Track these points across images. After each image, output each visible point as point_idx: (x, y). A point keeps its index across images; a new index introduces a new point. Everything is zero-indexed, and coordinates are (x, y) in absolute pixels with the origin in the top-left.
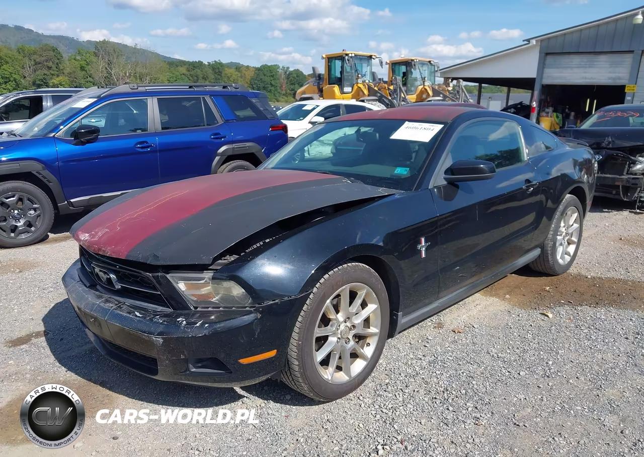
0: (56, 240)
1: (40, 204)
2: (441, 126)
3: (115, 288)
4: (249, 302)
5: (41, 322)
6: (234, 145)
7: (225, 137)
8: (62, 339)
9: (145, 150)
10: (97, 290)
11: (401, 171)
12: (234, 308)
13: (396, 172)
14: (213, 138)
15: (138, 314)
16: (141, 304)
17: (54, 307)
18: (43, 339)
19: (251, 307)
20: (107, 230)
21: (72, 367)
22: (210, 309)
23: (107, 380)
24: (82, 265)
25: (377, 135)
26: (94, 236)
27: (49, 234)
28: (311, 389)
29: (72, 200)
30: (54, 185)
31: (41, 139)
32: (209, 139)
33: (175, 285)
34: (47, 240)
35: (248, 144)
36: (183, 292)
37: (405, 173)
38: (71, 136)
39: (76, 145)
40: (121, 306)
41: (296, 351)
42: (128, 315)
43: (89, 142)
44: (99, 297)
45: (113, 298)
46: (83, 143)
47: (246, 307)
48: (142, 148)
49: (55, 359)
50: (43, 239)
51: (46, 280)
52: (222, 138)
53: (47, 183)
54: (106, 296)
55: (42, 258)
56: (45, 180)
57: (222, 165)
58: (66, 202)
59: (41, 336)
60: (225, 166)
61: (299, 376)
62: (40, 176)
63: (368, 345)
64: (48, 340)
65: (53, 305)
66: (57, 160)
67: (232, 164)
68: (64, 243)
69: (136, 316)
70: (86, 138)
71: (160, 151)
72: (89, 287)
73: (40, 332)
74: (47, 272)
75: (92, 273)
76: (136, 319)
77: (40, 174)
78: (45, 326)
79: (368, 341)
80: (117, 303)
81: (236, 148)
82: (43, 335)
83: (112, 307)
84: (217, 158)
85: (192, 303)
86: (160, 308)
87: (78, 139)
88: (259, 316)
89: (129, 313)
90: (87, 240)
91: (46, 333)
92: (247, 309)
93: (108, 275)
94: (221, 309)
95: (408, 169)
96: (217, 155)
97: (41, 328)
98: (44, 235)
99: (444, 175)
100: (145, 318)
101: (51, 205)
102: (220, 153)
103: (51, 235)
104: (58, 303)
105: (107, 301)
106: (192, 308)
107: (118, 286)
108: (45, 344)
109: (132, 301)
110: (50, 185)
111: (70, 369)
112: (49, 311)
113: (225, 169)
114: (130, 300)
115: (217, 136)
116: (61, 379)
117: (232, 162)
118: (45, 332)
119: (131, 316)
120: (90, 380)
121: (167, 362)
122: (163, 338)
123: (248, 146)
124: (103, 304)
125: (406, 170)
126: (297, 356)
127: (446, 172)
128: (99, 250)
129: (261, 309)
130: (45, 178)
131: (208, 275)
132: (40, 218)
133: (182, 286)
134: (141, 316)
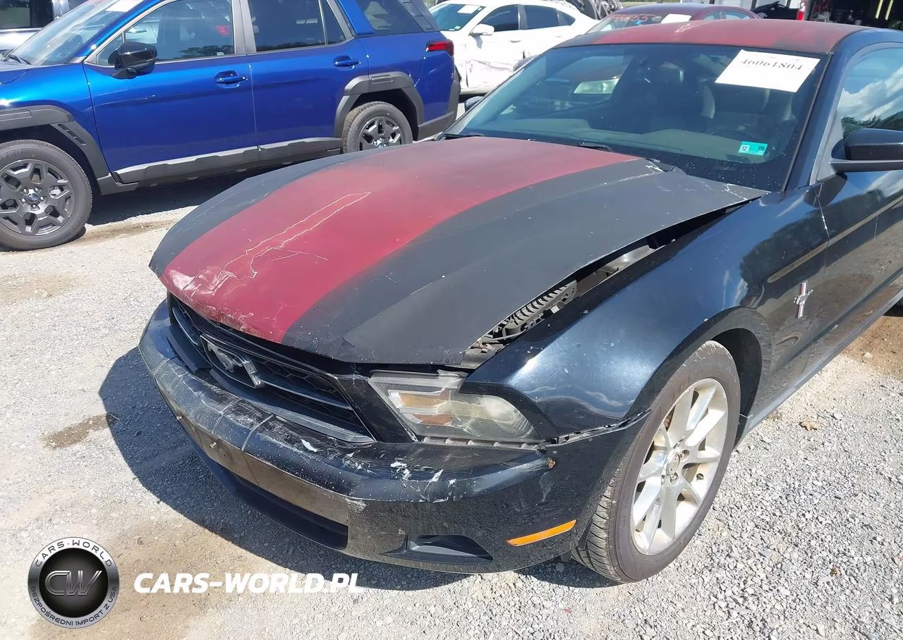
0: (98, 236)
1: (69, 179)
2: (816, 61)
3: (253, 384)
4: (528, 433)
5: (98, 397)
6: (371, 77)
7: (357, 63)
8: (139, 433)
9: (232, 86)
10: (213, 382)
11: (752, 150)
12: (496, 445)
13: (741, 151)
14: (339, 66)
15: (307, 445)
16: (308, 423)
17: (115, 366)
18: (107, 431)
19: (529, 444)
20: (231, 275)
21: (165, 492)
22: (448, 442)
23: (231, 523)
24: (173, 320)
25: (681, 73)
26: (205, 285)
27: (86, 226)
28: (621, 573)
29: (119, 172)
30: (88, 146)
31: (62, 67)
32: (334, 67)
33: (383, 396)
34: (84, 236)
35: (393, 75)
36: (398, 409)
37: (761, 153)
38: (110, 62)
39: (118, 77)
40: (271, 424)
41: (606, 515)
42: (289, 446)
43: (140, 72)
44: (221, 399)
45: (249, 403)
46: (131, 75)
47: (520, 444)
48: (227, 83)
49: (134, 476)
50: (77, 235)
51: (94, 312)
52: (352, 65)
53: (76, 142)
54: (235, 398)
55: (80, 271)
56: (73, 139)
57: (352, 109)
58: (110, 175)
59: (104, 428)
60: (356, 110)
61: (605, 554)
62: (65, 132)
63: (700, 477)
64: (116, 435)
65: (113, 362)
66: (91, 102)
67: (368, 109)
68: (111, 241)
69: (306, 450)
70: (135, 66)
71: (256, 88)
72: (196, 374)
73: (101, 417)
74: (93, 297)
75: (201, 348)
76: (307, 457)
77: (65, 128)
78: (106, 407)
79: (700, 470)
80: (259, 414)
81: (375, 81)
82: (106, 424)
83: (252, 425)
84: (345, 99)
85: (415, 429)
86: (351, 436)
87: (121, 67)
88: (551, 464)
89: (290, 441)
90: (190, 292)
91: (111, 420)
92: (524, 447)
93: (240, 362)
94: (471, 443)
95: (765, 146)
96: (344, 93)
97: (100, 410)
98: (79, 229)
99: (831, 159)
100: (325, 456)
101: (87, 183)
102: (348, 91)
103: (89, 228)
104: (120, 359)
105: (239, 411)
106: (413, 438)
107: (257, 381)
108: (112, 443)
109: (290, 413)
110: (83, 146)
111: (163, 496)
112: (108, 375)
113: (356, 116)
114: (285, 411)
115: (345, 61)
116: (152, 518)
117: (367, 104)
118: (108, 417)
119: (295, 450)
120: (202, 523)
121: (368, 537)
122: (365, 502)
123: (393, 78)
124: (233, 415)
125: (762, 148)
126: (606, 524)
127: (835, 153)
128: (221, 315)
129: (555, 452)
130: (73, 135)
131: (449, 381)
132: (70, 201)
133: (396, 400)
134: (315, 450)
